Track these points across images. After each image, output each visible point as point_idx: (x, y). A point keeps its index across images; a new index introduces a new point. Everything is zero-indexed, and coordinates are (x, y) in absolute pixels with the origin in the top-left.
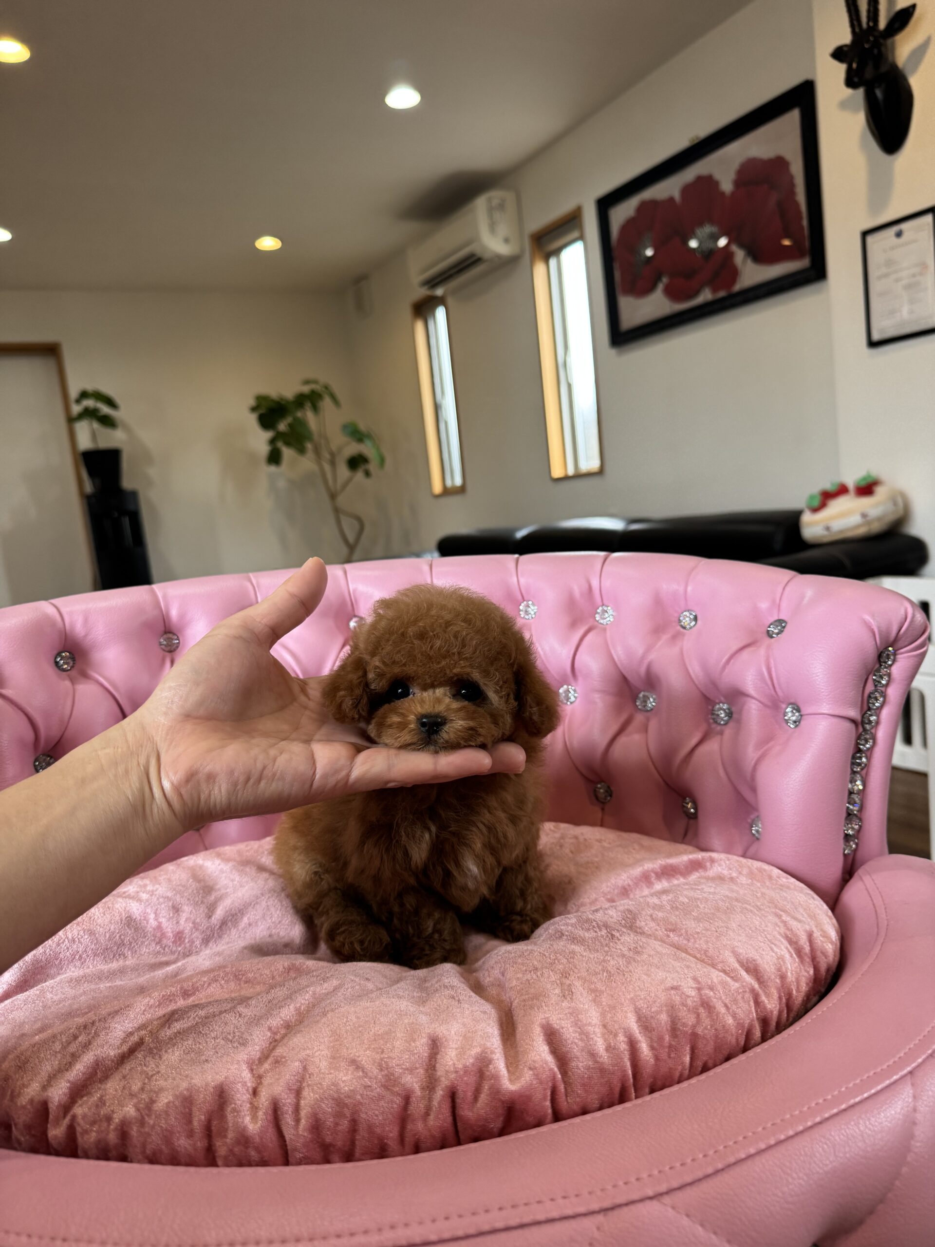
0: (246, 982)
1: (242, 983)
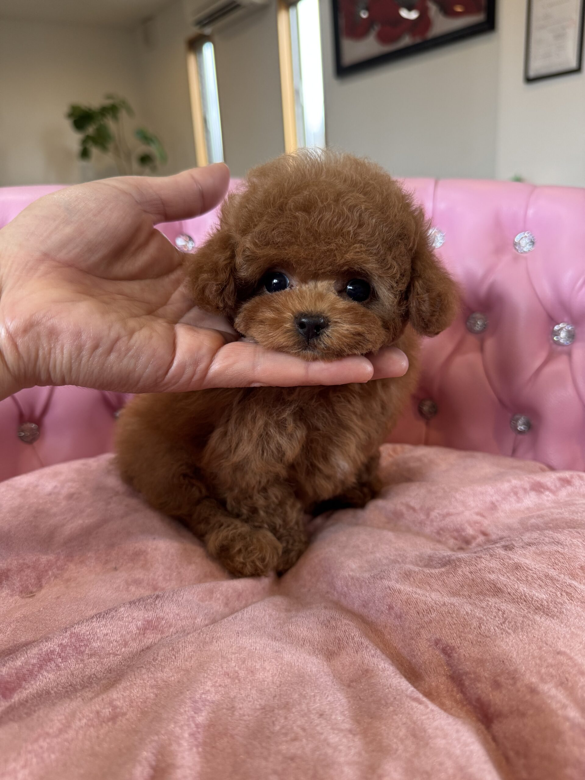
0: (91, 656)
1: (86, 657)
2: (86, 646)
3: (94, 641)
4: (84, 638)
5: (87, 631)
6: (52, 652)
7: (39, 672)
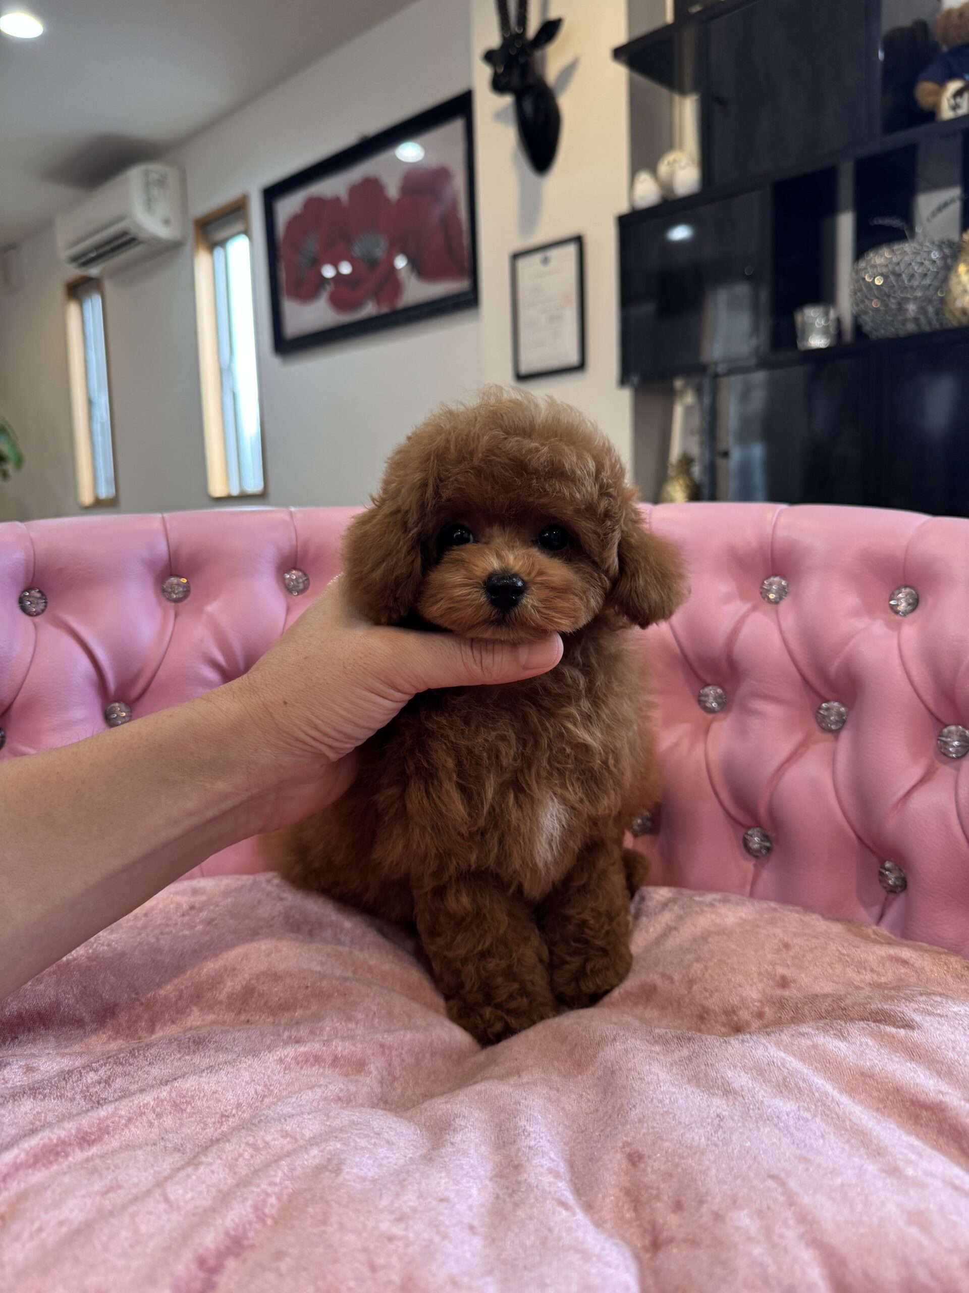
2: (188, 1103)
3: (199, 1099)
4: (187, 1094)
5: (192, 1086)
6: (146, 1105)
7: (126, 1125)
